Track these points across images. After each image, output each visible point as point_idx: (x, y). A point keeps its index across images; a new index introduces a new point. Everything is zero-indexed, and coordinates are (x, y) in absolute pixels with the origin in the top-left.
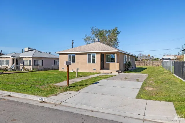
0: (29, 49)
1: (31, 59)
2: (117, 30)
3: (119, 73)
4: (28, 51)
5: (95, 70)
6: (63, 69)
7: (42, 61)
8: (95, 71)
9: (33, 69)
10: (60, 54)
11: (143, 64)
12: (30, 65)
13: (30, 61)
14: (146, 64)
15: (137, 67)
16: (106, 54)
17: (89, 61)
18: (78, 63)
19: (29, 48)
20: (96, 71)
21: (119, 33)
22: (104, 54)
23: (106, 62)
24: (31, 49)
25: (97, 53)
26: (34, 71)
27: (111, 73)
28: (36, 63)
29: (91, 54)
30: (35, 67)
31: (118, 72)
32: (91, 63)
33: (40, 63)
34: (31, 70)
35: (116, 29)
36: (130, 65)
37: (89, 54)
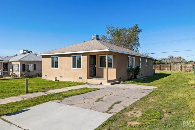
0: (25, 52)
1: (19, 63)
2: (138, 27)
3: (112, 84)
4: (23, 54)
5: (80, 78)
6: (45, 77)
7: (35, 65)
8: (81, 81)
9: (21, 75)
10: (44, 57)
11: (169, 68)
12: (18, 71)
13: (18, 65)
14: (172, 69)
15: (157, 72)
16: (99, 56)
17: (74, 66)
18: (61, 68)
19: (24, 50)
20: (83, 80)
21: (140, 31)
22: (95, 55)
23: (99, 68)
24: (26, 51)
25: (84, 54)
26: (21, 77)
27: (101, 84)
28: (26, 68)
29: (76, 56)
30: (23, 73)
31: (110, 83)
32: (77, 69)
33: (31, 68)
34: (19, 76)
35: (136, 27)
36: (138, 72)
37: (74, 56)
